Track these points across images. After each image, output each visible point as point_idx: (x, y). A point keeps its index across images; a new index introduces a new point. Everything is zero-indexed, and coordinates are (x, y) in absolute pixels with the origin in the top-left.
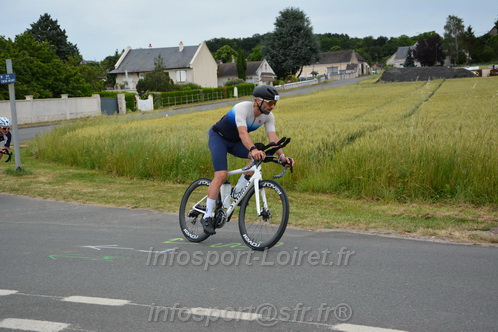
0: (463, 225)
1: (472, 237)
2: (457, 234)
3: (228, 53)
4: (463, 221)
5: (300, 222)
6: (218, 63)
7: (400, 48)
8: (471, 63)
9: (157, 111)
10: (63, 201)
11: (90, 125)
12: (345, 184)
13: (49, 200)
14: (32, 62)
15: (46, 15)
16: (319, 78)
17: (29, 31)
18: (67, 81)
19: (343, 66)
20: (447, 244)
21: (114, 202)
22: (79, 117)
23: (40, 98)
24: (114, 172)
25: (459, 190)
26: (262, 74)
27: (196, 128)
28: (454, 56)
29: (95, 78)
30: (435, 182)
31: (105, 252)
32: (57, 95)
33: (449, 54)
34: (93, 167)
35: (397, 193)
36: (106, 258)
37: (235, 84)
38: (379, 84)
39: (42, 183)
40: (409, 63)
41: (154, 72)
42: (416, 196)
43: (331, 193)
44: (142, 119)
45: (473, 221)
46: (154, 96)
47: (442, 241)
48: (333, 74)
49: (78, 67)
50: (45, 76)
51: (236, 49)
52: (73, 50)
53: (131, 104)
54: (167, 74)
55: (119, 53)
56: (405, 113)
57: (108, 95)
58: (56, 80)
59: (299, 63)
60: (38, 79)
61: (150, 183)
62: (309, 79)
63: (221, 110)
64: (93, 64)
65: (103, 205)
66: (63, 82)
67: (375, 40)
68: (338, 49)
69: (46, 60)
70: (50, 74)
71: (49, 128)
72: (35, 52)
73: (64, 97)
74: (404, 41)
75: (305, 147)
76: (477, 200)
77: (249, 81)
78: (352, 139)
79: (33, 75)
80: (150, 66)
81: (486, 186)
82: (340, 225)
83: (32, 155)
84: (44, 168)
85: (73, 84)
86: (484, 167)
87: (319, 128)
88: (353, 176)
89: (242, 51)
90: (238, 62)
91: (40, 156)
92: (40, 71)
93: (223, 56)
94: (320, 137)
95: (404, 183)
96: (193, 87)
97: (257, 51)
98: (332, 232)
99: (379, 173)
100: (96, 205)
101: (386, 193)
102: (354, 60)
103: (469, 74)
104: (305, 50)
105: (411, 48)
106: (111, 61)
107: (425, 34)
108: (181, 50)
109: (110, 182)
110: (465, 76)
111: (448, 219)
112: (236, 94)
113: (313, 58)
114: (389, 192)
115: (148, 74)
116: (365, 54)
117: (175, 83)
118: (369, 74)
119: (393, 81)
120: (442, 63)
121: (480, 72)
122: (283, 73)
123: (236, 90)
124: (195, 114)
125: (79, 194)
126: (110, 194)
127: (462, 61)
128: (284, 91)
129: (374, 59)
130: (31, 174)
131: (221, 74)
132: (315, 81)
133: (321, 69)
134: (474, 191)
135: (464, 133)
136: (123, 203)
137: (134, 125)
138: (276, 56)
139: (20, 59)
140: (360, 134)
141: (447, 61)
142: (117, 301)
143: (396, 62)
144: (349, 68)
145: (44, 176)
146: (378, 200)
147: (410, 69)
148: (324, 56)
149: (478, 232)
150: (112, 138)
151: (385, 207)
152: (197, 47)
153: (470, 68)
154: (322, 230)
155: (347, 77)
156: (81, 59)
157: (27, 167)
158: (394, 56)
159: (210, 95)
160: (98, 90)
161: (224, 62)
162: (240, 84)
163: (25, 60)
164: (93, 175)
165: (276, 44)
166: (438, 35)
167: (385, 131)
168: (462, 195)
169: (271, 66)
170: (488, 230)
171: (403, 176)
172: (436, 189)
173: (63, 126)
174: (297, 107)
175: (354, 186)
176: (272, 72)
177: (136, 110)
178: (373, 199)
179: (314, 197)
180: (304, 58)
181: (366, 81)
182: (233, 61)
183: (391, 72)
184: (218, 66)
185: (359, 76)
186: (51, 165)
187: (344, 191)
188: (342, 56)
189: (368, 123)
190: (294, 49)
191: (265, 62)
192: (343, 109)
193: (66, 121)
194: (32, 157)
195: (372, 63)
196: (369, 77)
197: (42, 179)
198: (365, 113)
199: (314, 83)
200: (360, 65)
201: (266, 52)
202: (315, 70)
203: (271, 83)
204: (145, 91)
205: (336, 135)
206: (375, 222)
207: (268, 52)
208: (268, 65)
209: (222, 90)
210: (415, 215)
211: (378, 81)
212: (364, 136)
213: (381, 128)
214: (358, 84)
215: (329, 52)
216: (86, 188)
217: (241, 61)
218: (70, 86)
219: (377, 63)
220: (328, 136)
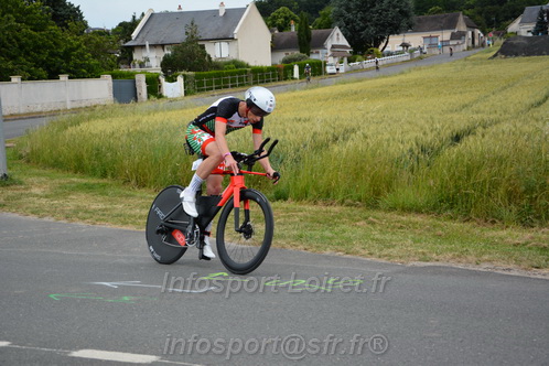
3: (286, 18)
5: (385, 252)
6: (271, 31)
7: (528, 9)
9: (189, 98)
10: (65, 222)
11: (102, 118)
12: (448, 200)
13: (46, 219)
14: (19, 30)
18: (67, 56)
19: (446, 35)
21: (133, 223)
22: (83, 105)
23: (30, 79)
24: (133, 182)
26: (333, 47)
29: (105, 52)
31: (123, 290)
32: (53, 76)
34: (104, 175)
35: (520, 213)
36: (126, 298)
37: (295, 60)
38: (498, 59)
39: (37, 195)
40: (541, 29)
41: (185, 45)
43: (428, 213)
44: (169, 109)
46: (185, 77)
48: (431, 46)
49: (82, 38)
50: (37, 48)
51: (297, 12)
52: (75, 14)
53: (154, 88)
54: (203, 47)
55: (138, 17)
56: (533, 101)
57: (122, 76)
58: (52, 55)
59: (384, 31)
60: (27, 54)
62: (398, 53)
64: (102, 33)
65: (118, 227)
66: (62, 58)
68: (439, 11)
69: (38, 28)
70: (44, 46)
71: (44, 121)
72: (24, 16)
73: (64, 78)
75: (392, 150)
77: (314, 57)
78: (457, 138)
79: (21, 47)
80: (179, 36)
82: (441, 257)
83: (21, 157)
84: (39, 175)
85: (75, 60)
87: (411, 123)
88: (459, 190)
89: (305, 15)
90: (300, 30)
91: (32, 159)
92: (30, 42)
93: (280, 21)
94: (412, 135)
95: (532, 200)
96: (238, 64)
97: (325, 15)
98: (430, 267)
99: (495, 185)
100: (109, 226)
101: (505, 213)
102: (461, 27)
104: (392, 13)
106: (126, 29)
108: (221, 14)
109: (131, 196)
112: (296, 74)
113: (404, 24)
114: (510, 212)
115: (177, 47)
116: (478, 17)
117: (213, 59)
118: (483, 45)
119: (517, 55)
122: (362, 44)
123: (296, 69)
125: (86, 212)
126: (128, 212)
128: (363, 70)
129: (490, 25)
130: (21, 183)
131: (275, 47)
132: (406, 56)
133: (416, 40)
137: (159, 117)
138: (352, 22)
139: (3, 26)
140: (470, 132)
142: (142, 356)
143: (521, 27)
144: (453, 37)
145: (38, 186)
146: (493, 222)
148: (419, 21)
150: (129, 135)
151: (503, 233)
152: (242, 11)
154: (415, 263)
156: (85, 25)
157: (15, 174)
158: (519, 20)
159: (262, 76)
160: (109, 69)
161: (281, 30)
162: (302, 61)
163: (10, 28)
164: (104, 186)
165: (352, 5)
167: (506, 126)
169: (345, 35)
171: (530, 190)
174: (381, 93)
175: (460, 203)
176: (347, 44)
177: (161, 96)
178: (486, 221)
179: (404, 218)
180: (391, 25)
181: (479, 56)
182: (293, 29)
183: (515, 42)
184: (273, 37)
185: (468, 48)
186: (47, 171)
187: (446, 209)
188: (444, 21)
189: (480, 115)
190: (377, 12)
191: (337, 31)
192: (445, 95)
193: (66, 110)
194: (23, 161)
195: (487, 30)
196: (482, 49)
197: (36, 190)
198: (476, 101)
199: (405, 59)
200: (470, 33)
201: (339, 16)
202: (407, 41)
203: (345, 59)
204: (174, 70)
205: (435, 132)
206: (490, 254)
207: (342, 16)
208: (341, 34)
209: (278, 69)
210: (546, 245)
211: (495, 56)
212: (475, 134)
213: (497, 122)
214: (466, 60)
215: (426, 15)
216: (95, 203)
217: (304, 28)
218: (71, 63)
219: (494, 29)
220: (424, 133)
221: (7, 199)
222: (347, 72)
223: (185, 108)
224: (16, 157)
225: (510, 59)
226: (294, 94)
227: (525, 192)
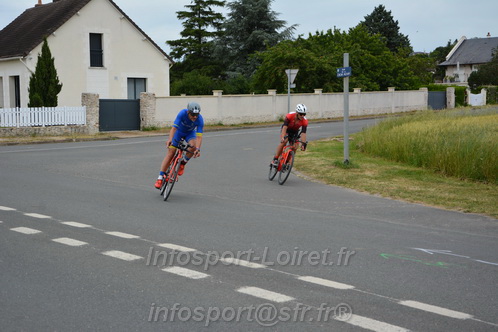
9: (489, 106)
10: (390, 198)
11: (418, 120)
13: (375, 195)
14: (363, 55)
15: (381, 6)
17: (363, 24)
18: (395, 73)
21: (443, 204)
22: (404, 110)
23: (367, 90)
24: (443, 171)
29: (424, 70)
31: (438, 257)
32: (384, 88)
34: (420, 165)
36: (440, 264)
39: (369, 177)
41: (490, 64)
46: (488, 90)
49: (408, 60)
50: (374, 68)
52: (404, 41)
53: (461, 98)
55: (452, 43)
57: (436, 88)
58: (384, 72)
60: (367, 72)
61: (483, 185)
64: (422, 56)
65: (431, 206)
66: (391, 75)
69: (376, 53)
70: (379, 66)
71: (376, 122)
72: (367, 44)
73: (391, 90)
79: (363, 67)
80: (486, 57)
83: (357, 148)
84: (370, 162)
85: (401, 76)
91: (365, 150)
92: (369, 63)
100: (424, 205)
106: (442, 52)
109: (439, 182)
115: (482, 66)
125: (406, 192)
126: (439, 195)
130: (358, 167)
136: (454, 206)
137: (465, 121)
139: (352, 52)
145: (370, 169)
150: (441, 134)
156: (411, 50)
157: (354, 160)
160: (425, 83)
163: (357, 53)
164: (419, 173)
173: (389, 119)
177: (466, 105)
186: (377, 159)
193: (392, 114)
194: (359, 151)
197: (368, 173)
204: (478, 84)
216: (414, 187)
218: (398, 79)
221: (347, 179)
223: (489, 114)
224: (354, 148)
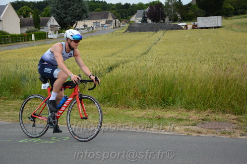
0: (181, 123)
1: (187, 130)
2: (177, 128)
3: (27, 11)
4: (181, 120)
6: (20, 17)
7: (138, 11)
8: (181, 21)
12: (108, 98)
16: (88, 29)
19: (103, 22)
20: (172, 135)
25: (177, 101)
26: (51, 25)
27: (7, 61)
28: (171, 16)
30: (163, 96)
33: (168, 15)
35: (140, 103)
37: (32, 32)
38: (127, 33)
40: (144, 20)
42: (152, 105)
45: (186, 120)
47: (169, 133)
48: (97, 26)
51: (33, 9)
56: (143, 52)
59: (75, 19)
62: (82, 29)
63: (24, 49)
67: (123, 6)
68: (100, 11)
74: (141, 6)
76: (188, 107)
77: (42, 30)
78: (111, 69)
81: (193, 97)
86: (191, 86)
87: (90, 62)
88: (113, 92)
89: (37, 10)
90: (34, 17)
93: (24, 13)
95: (144, 97)
96: (3, 33)
97: (47, 11)
99: (129, 90)
101: (133, 103)
102: (110, 18)
103: (180, 28)
104: (79, 11)
105: (145, 11)
107: (153, 2)
110: (178, 29)
111: (171, 119)
112: (33, 38)
113: (84, 16)
114: (135, 102)
116: (117, 14)
118: (120, 27)
119: (135, 31)
120: (164, 21)
121: (186, 26)
122: (65, 25)
123: (33, 36)
124: (6, 51)
127: (176, 20)
129: (123, 17)
131: (22, 25)
133: (90, 23)
134: (186, 101)
135: (179, 65)
138: (60, 14)
140: (116, 66)
141: (167, 19)
143: (136, 19)
144: (107, 22)
146: (128, 107)
147: (145, 24)
148: (91, 15)
149: (190, 127)
151: (133, 112)
152: (5, 6)
153: (181, 24)
155: (106, 28)
158: (135, 16)
159: (15, 39)
161: (24, 17)
162: (36, 32)
165: (59, 6)
166: (161, 4)
167: (132, 63)
168: (179, 104)
169: (57, 21)
170: (195, 125)
171: (144, 92)
172: (163, 100)
175: (113, 99)
176: (58, 24)
178: (125, 107)
179: (88, 106)
180: (78, 16)
181: (118, 31)
182: (31, 17)
183: (134, 26)
184: (21, 20)
185: (114, 28)
187: (107, 102)
188: (102, 15)
189: (121, 58)
190: (71, 10)
191: (52, 18)
192: (104, 49)
195: (122, 20)
196: (120, 28)
198: (118, 52)
199: (85, 32)
200: (114, 21)
201: (53, 12)
202: (86, 24)
203: (57, 32)
205: (101, 66)
206: (127, 122)
207: (55, 11)
208: (54, 20)
209: (24, 35)
210: (151, 117)
211: (126, 31)
212: (119, 67)
213: (129, 61)
214: (113, 33)
215: (94, 12)
217: (36, 16)
219: (124, 20)
220: (96, 67)
222: (58, 38)
225: (132, 33)
226: (32, 48)
227: (141, 93)
